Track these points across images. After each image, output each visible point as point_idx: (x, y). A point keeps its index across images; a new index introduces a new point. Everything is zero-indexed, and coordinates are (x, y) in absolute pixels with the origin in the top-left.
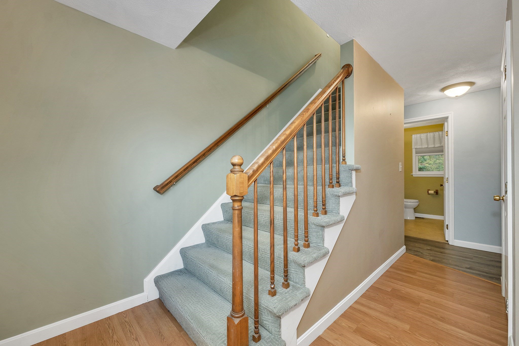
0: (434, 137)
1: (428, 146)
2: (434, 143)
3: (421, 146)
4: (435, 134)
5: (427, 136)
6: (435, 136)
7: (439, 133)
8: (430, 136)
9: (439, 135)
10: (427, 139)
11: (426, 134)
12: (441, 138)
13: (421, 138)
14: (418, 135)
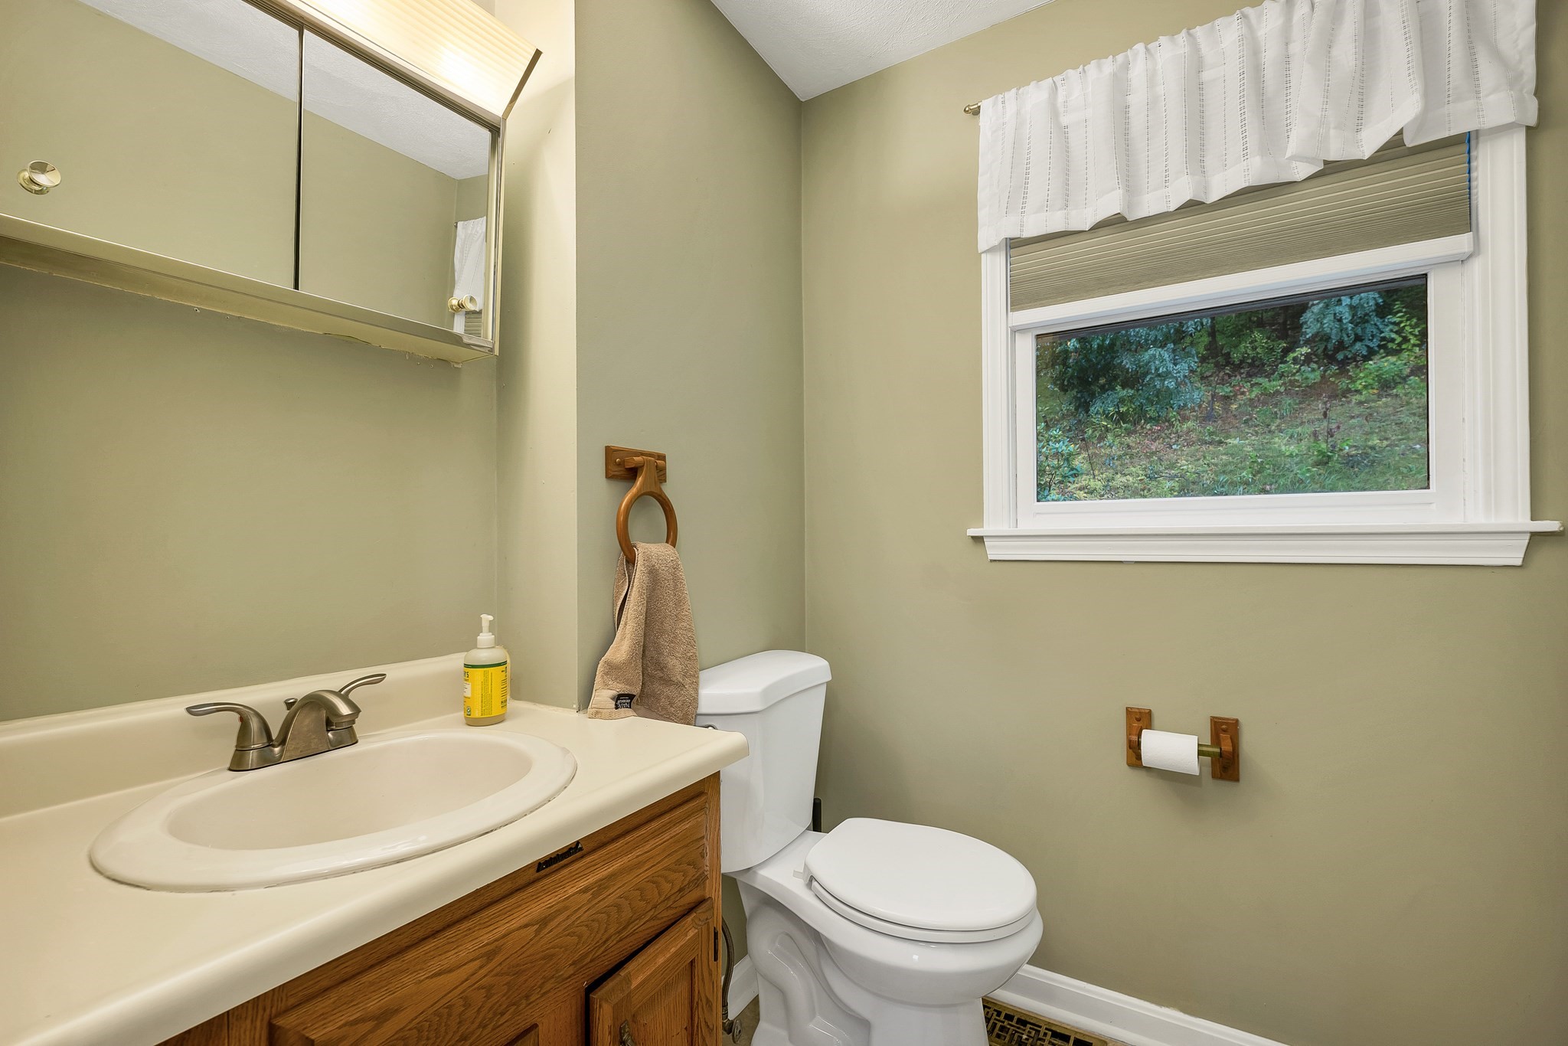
0: (1195, 90)
1: (1130, 205)
2: (1197, 156)
3: (1060, 214)
4: (1205, 49)
5: (1120, 85)
6: (1206, 76)
7: (1250, 27)
8: (1151, 79)
9: (1253, 50)
10: (1121, 114)
11: (1108, 66)
12: (1270, 74)
13: (1065, 120)
14: (1036, 95)
